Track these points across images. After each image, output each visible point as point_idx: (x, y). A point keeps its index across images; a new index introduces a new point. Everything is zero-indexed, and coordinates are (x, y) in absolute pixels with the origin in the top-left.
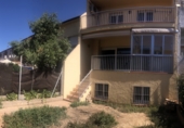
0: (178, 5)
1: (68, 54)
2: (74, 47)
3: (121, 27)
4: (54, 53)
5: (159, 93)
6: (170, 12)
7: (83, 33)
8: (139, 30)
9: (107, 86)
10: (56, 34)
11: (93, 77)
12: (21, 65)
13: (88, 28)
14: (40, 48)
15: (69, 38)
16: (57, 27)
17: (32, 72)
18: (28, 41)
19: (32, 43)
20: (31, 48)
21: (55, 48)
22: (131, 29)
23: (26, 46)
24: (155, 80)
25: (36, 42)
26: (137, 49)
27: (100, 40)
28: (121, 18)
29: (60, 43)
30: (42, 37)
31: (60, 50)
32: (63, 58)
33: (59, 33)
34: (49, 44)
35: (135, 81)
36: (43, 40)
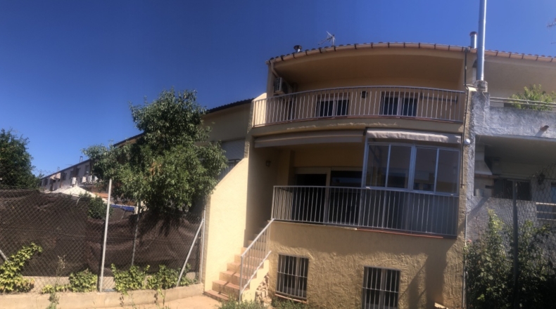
0: (471, 89)
1: (219, 178)
2: (233, 163)
3: (342, 125)
4: (185, 175)
5: (422, 288)
6: (456, 102)
7: (258, 136)
8: (383, 133)
9: (305, 261)
10: (192, 134)
11: (275, 238)
12: (108, 200)
13: (267, 126)
14: (156, 164)
15: (223, 144)
16: (196, 119)
17: (133, 218)
18: (127, 147)
19: (135, 150)
20: (133, 163)
21: (189, 165)
22: (364, 131)
23: (121, 159)
24: (413, 252)
25: (145, 150)
26: (377, 175)
27: (293, 152)
28: (343, 107)
29: (201, 155)
30: (160, 140)
31: (201, 169)
32: (208, 188)
33: (200, 131)
34: (176, 156)
35: (367, 252)
36: (162, 147)
